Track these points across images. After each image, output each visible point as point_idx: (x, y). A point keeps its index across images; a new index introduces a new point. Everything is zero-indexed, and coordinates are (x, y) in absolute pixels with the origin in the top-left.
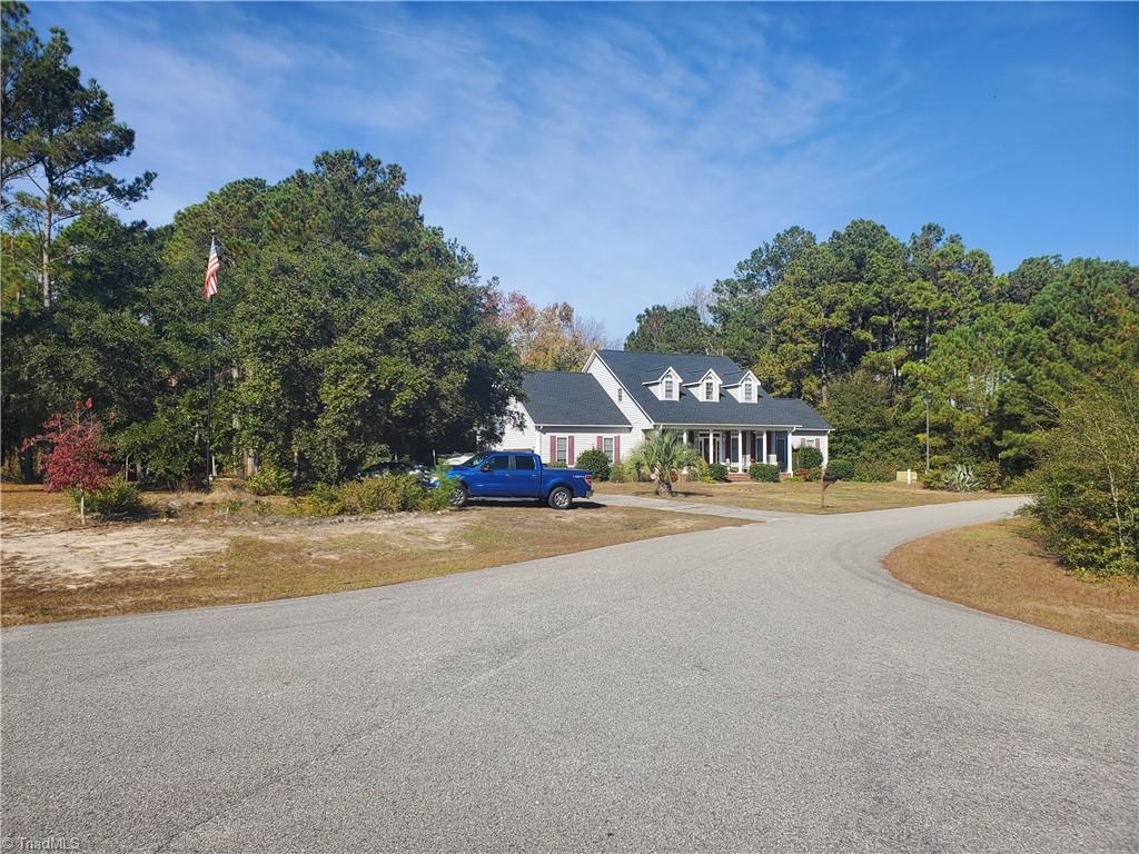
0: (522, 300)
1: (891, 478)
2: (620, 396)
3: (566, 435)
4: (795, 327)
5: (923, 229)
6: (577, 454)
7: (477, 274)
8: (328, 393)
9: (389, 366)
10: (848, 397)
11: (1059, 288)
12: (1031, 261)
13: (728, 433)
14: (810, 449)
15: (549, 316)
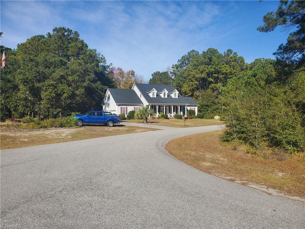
0: (121, 70)
1: (213, 118)
2: (141, 96)
3: (125, 107)
4: (193, 77)
5: (227, 51)
6: (128, 112)
7: (106, 62)
8: (43, 95)
9: (61, 87)
10: (205, 97)
11: (259, 67)
12: (257, 59)
13: (170, 106)
14: (192, 110)
15: (128, 74)
